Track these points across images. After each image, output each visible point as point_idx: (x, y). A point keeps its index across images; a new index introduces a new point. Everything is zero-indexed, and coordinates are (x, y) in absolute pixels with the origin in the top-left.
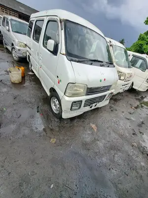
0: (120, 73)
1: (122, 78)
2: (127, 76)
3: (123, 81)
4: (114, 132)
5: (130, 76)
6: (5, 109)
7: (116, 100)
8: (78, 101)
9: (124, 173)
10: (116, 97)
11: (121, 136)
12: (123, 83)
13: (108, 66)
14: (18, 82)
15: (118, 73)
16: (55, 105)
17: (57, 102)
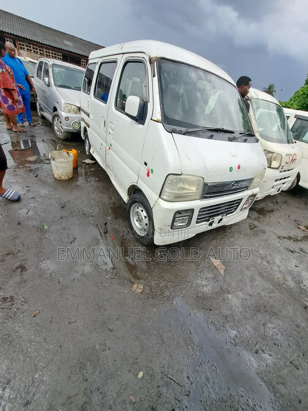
0: (270, 155)
1: (275, 164)
2: (285, 159)
3: (278, 171)
4: (262, 276)
5: (293, 160)
6: (46, 227)
7: (261, 212)
8: (186, 211)
9: (288, 363)
10: (262, 205)
11: (278, 286)
12: (277, 174)
13: (245, 141)
14: (67, 178)
15: (266, 154)
16: (140, 220)
17: (144, 214)
